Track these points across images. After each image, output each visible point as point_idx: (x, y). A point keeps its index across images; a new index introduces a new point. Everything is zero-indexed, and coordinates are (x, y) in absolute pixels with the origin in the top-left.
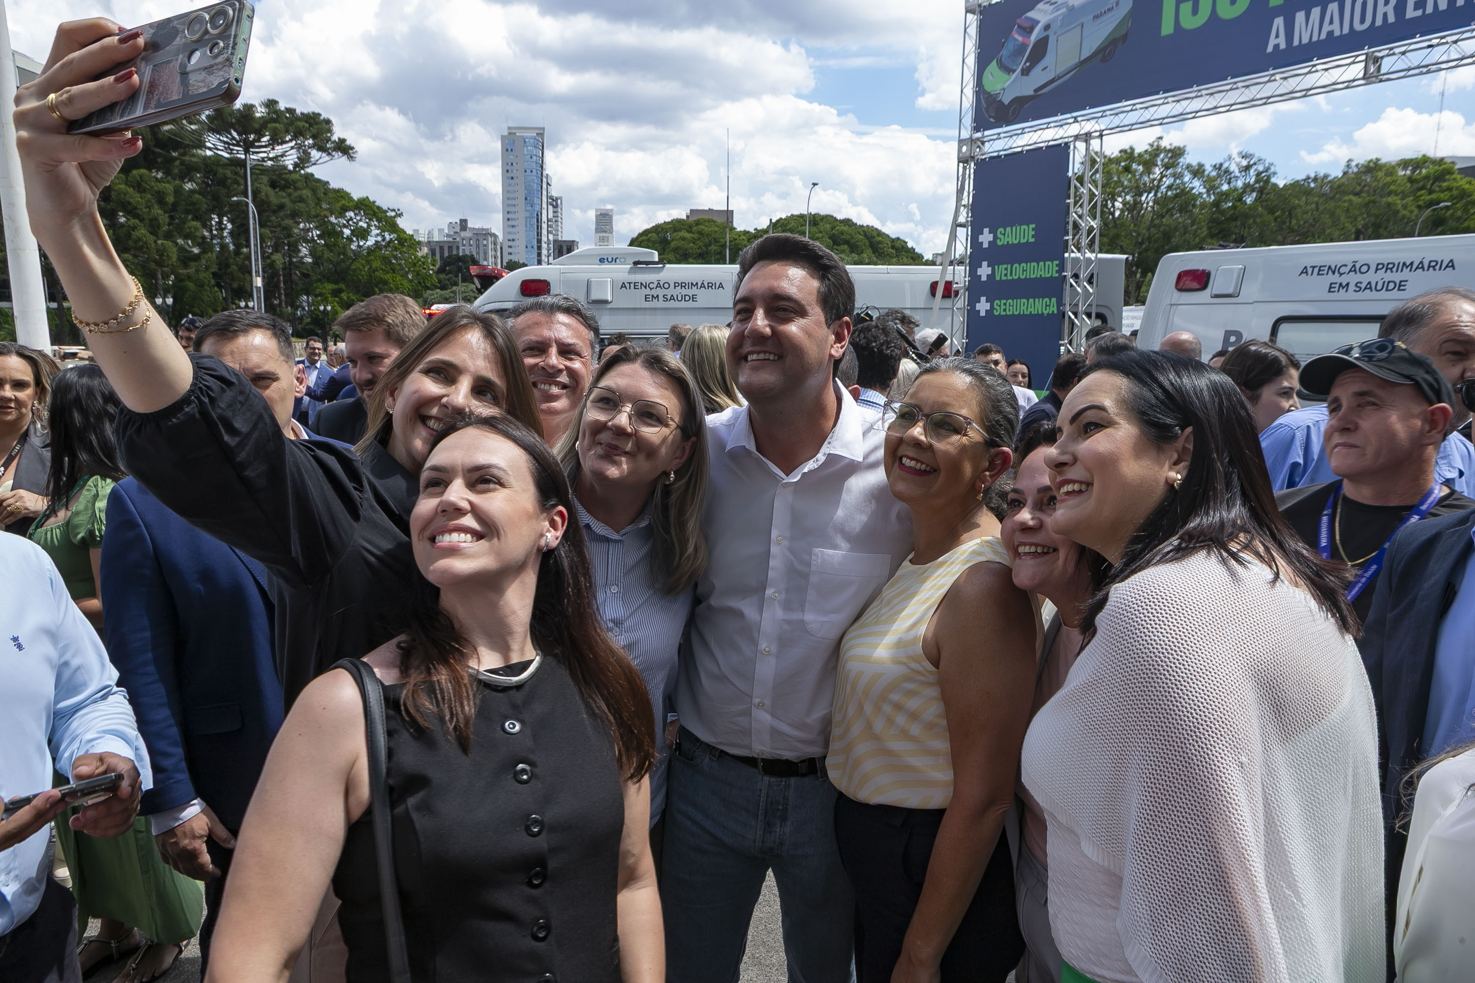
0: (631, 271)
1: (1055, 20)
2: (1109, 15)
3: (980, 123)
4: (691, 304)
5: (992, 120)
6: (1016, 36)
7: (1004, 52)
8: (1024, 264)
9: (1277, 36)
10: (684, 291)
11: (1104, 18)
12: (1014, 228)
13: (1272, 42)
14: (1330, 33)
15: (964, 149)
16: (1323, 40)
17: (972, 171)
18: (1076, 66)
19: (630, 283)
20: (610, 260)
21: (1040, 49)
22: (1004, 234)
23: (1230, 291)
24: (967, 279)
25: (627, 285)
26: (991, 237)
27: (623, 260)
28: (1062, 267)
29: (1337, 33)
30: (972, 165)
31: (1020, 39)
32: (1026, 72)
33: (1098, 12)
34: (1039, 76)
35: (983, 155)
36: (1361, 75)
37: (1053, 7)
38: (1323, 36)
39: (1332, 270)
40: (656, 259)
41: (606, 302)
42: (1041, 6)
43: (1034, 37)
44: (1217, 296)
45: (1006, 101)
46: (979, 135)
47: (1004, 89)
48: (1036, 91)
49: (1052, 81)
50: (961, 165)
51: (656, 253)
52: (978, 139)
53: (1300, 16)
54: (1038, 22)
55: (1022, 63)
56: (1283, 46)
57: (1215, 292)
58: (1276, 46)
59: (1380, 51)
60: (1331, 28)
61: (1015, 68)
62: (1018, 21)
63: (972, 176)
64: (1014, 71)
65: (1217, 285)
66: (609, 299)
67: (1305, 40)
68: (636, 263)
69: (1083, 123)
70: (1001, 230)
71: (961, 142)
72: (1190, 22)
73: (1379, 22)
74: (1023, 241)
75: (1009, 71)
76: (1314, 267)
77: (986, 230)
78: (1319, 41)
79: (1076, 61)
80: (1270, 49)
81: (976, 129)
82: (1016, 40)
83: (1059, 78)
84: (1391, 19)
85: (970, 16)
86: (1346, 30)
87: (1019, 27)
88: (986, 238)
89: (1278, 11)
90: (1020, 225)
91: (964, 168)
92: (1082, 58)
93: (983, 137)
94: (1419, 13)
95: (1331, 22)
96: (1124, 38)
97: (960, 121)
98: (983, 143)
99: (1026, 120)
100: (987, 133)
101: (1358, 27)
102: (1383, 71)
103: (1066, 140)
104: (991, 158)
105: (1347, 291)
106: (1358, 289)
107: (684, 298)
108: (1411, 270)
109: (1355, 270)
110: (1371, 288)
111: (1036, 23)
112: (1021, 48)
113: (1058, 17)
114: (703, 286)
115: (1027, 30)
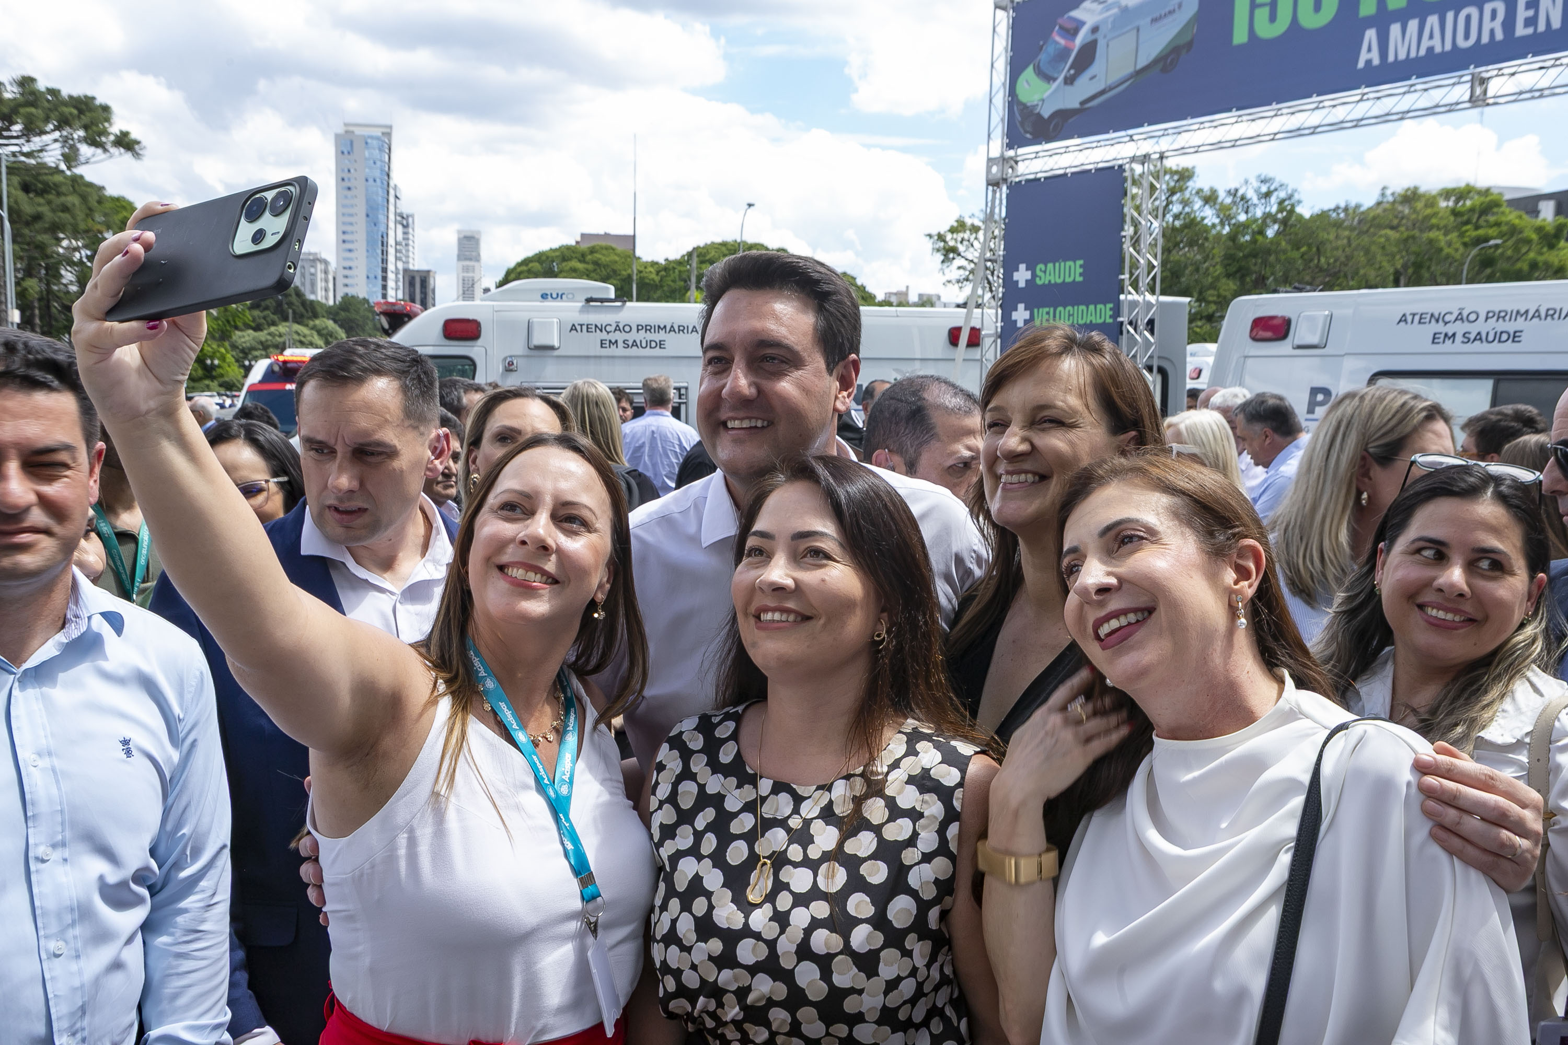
0: (582, 310)
1: (1105, 21)
2: (1170, 18)
3: (1014, 139)
4: (657, 352)
5: (1028, 136)
6: (1058, 39)
7: (1043, 57)
8: (1069, 308)
9: (1369, 50)
10: (650, 336)
11: (1165, 21)
12: (1057, 265)
13: (1363, 57)
14: (1430, 50)
15: (994, 169)
16: (1422, 58)
17: (1004, 196)
18: (1131, 76)
19: (581, 325)
20: (554, 296)
21: (1087, 56)
22: (1045, 272)
23: (1314, 340)
24: (999, 325)
25: (578, 328)
26: (1028, 275)
27: (570, 296)
28: (1117, 312)
29: (1438, 49)
30: (1004, 188)
31: (1062, 42)
32: (1069, 81)
33: (1157, 15)
34: (1085, 87)
35: (1018, 176)
36: (1467, 97)
37: (1101, 6)
38: (1422, 52)
39: (1437, 318)
40: (612, 296)
41: (552, 348)
42: (1086, 5)
43: (1079, 40)
44: (1300, 347)
45: (1046, 114)
46: (1011, 153)
47: (1043, 100)
48: (1082, 103)
49: (1103, 92)
50: (990, 188)
51: (612, 288)
52: (1011, 158)
53: (1395, 29)
54: (1083, 23)
55: (1066, 69)
56: (1376, 61)
57: (1298, 342)
58: (1369, 62)
59: (1488, 71)
60: (1431, 43)
61: (1056, 75)
62: (1060, 21)
63: (1004, 202)
64: (1055, 79)
65: (1302, 333)
66: (556, 344)
67: (1402, 56)
68: (589, 300)
69: (1140, 142)
70: (1041, 266)
71: (990, 161)
72: (1267, 30)
73: (1485, 39)
74: (1068, 280)
75: (1049, 79)
76: (1414, 315)
77: (1022, 267)
78: (1417, 58)
79: (1130, 70)
80: (1361, 64)
81: (1010, 146)
82: (1057, 43)
83: (1111, 88)
84: (1499, 36)
85: (1001, 14)
86: (1448, 47)
87: (1061, 27)
88: (1022, 276)
89: (1369, 22)
90: (1065, 260)
91: (994, 192)
92: (1139, 67)
93: (1017, 156)
94: (1530, 31)
95: (1431, 37)
96: (1189, 45)
97: (989, 136)
98: (1016, 162)
99: (1071, 137)
100: (1021, 151)
101: (1462, 43)
102: (1490, 93)
103: (1120, 162)
104: (1028, 181)
105: (1453, 342)
106: (1466, 340)
107: (649, 344)
108: (1526, 319)
109: (1462, 319)
110: (1481, 339)
111: (1081, 24)
112: (1064, 53)
113: (1108, 17)
114: (672, 329)
115: (1071, 32)
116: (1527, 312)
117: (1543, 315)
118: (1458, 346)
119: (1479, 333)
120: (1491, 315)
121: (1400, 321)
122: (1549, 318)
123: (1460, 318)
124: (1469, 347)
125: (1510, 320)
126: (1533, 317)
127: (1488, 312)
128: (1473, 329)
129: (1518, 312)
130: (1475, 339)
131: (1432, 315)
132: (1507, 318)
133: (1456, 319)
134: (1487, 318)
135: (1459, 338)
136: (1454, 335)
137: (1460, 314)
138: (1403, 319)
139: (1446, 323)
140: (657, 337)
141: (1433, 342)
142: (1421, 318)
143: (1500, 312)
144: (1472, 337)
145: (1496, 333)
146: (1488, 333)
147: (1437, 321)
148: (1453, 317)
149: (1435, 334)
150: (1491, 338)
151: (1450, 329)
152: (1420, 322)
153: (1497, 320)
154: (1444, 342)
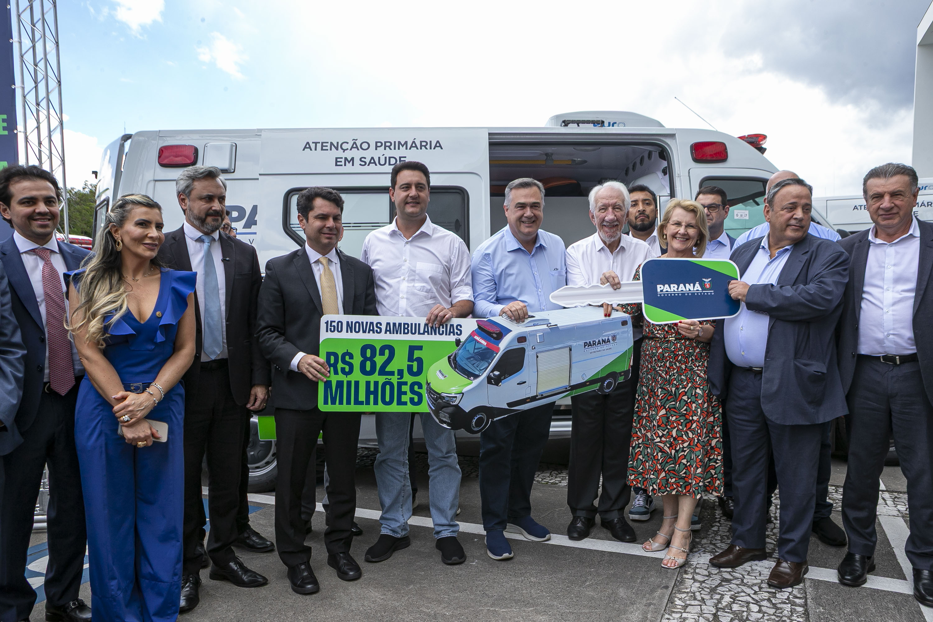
23: (225, 165)
105: (353, 165)
106: (363, 163)
108: (406, 149)
109: (357, 147)
110: (375, 163)
116: (406, 143)
117: (419, 147)
118: (357, 168)
119: (372, 158)
120: (379, 144)
121: (305, 147)
122: (423, 148)
123: (355, 146)
124: (366, 169)
125: (395, 149)
126: (411, 147)
127: (376, 143)
128: (368, 155)
129: (399, 143)
130: (370, 163)
131: (332, 144)
132: (392, 147)
133: (352, 147)
134: (377, 147)
135: (357, 162)
136: (353, 159)
137: (355, 143)
138: (307, 146)
139: (344, 150)
141: (336, 165)
142: (322, 146)
143: (385, 142)
144: (367, 161)
145: (386, 158)
146: (379, 158)
147: (337, 149)
148: (349, 146)
149: (336, 158)
150: (382, 162)
151: (349, 155)
152: (322, 149)
153: (385, 149)
154: (345, 165)
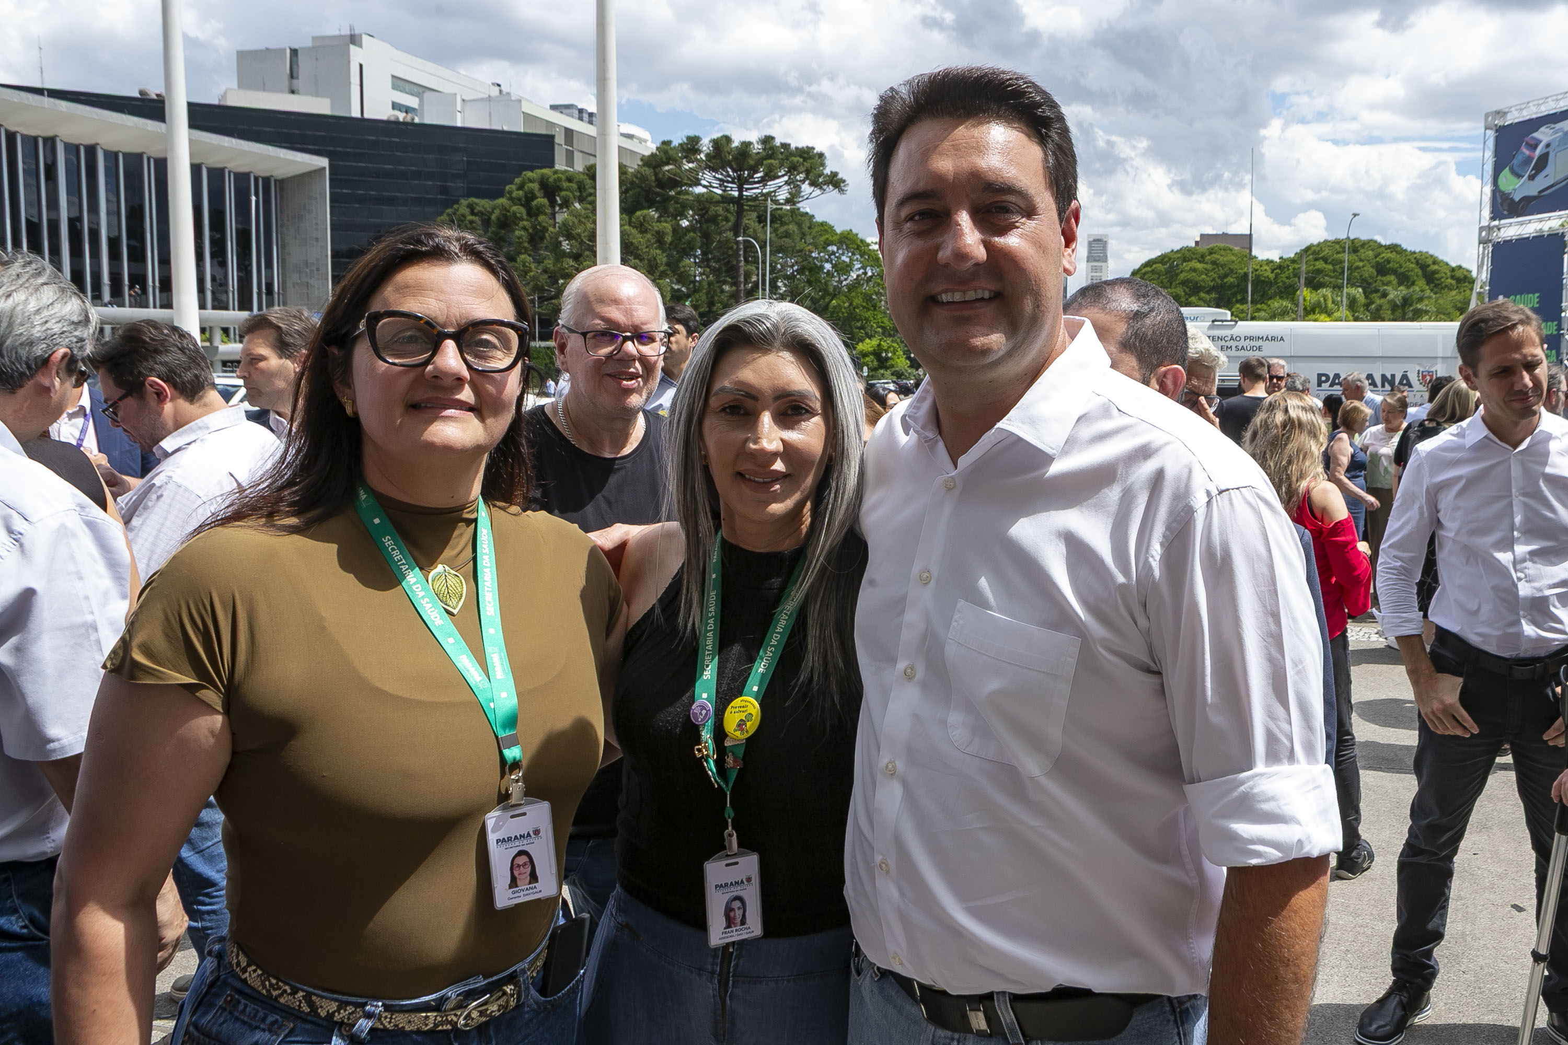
3: (1497, 215)
5: (1506, 213)
6: (1524, 151)
7: (1515, 162)
10: (1253, 343)
12: (1523, 296)
15: (1484, 234)
17: (1489, 250)
20: (1192, 318)
21: (1543, 162)
27: (1203, 318)
28: (1559, 327)
30: (1490, 245)
31: (1527, 152)
32: (1532, 178)
34: (1542, 182)
35: (1499, 238)
37: (1552, 131)
40: (1230, 318)
42: (1543, 129)
43: (1538, 152)
45: (1517, 199)
46: (1496, 223)
47: (1515, 190)
48: (1540, 192)
49: (1551, 186)
50: (1481, 246)
51: (1230, 313)
52: (1494, 227)
54: (1540, 141)
55: (1529, 171)
61: (1523, 174)
62: (1526, 139)
63: (1490, 255)
64: (1523, 177)
71: (1481, 229)
75: (1519, 176)
81: (1493, 218)
82: (1524, 153)
83: (1555, 185)
85: (1489, 133)
87: (1527, 144)
90: (1528, 294)
91: (1484, 248)
93: (1499, 225)
97: (1480, 212)
98: (1499, 229)
99: (1532, 214)
100: (1503, 222)
103: (1562, 231)
104: (1505, 242)
107: (1252, 348)
111: (1539, 142)
112: (1528, 160)
113: (1554, 140)
114: (1267, 339)
115: (1534, 146)
140: (1258, 344)
